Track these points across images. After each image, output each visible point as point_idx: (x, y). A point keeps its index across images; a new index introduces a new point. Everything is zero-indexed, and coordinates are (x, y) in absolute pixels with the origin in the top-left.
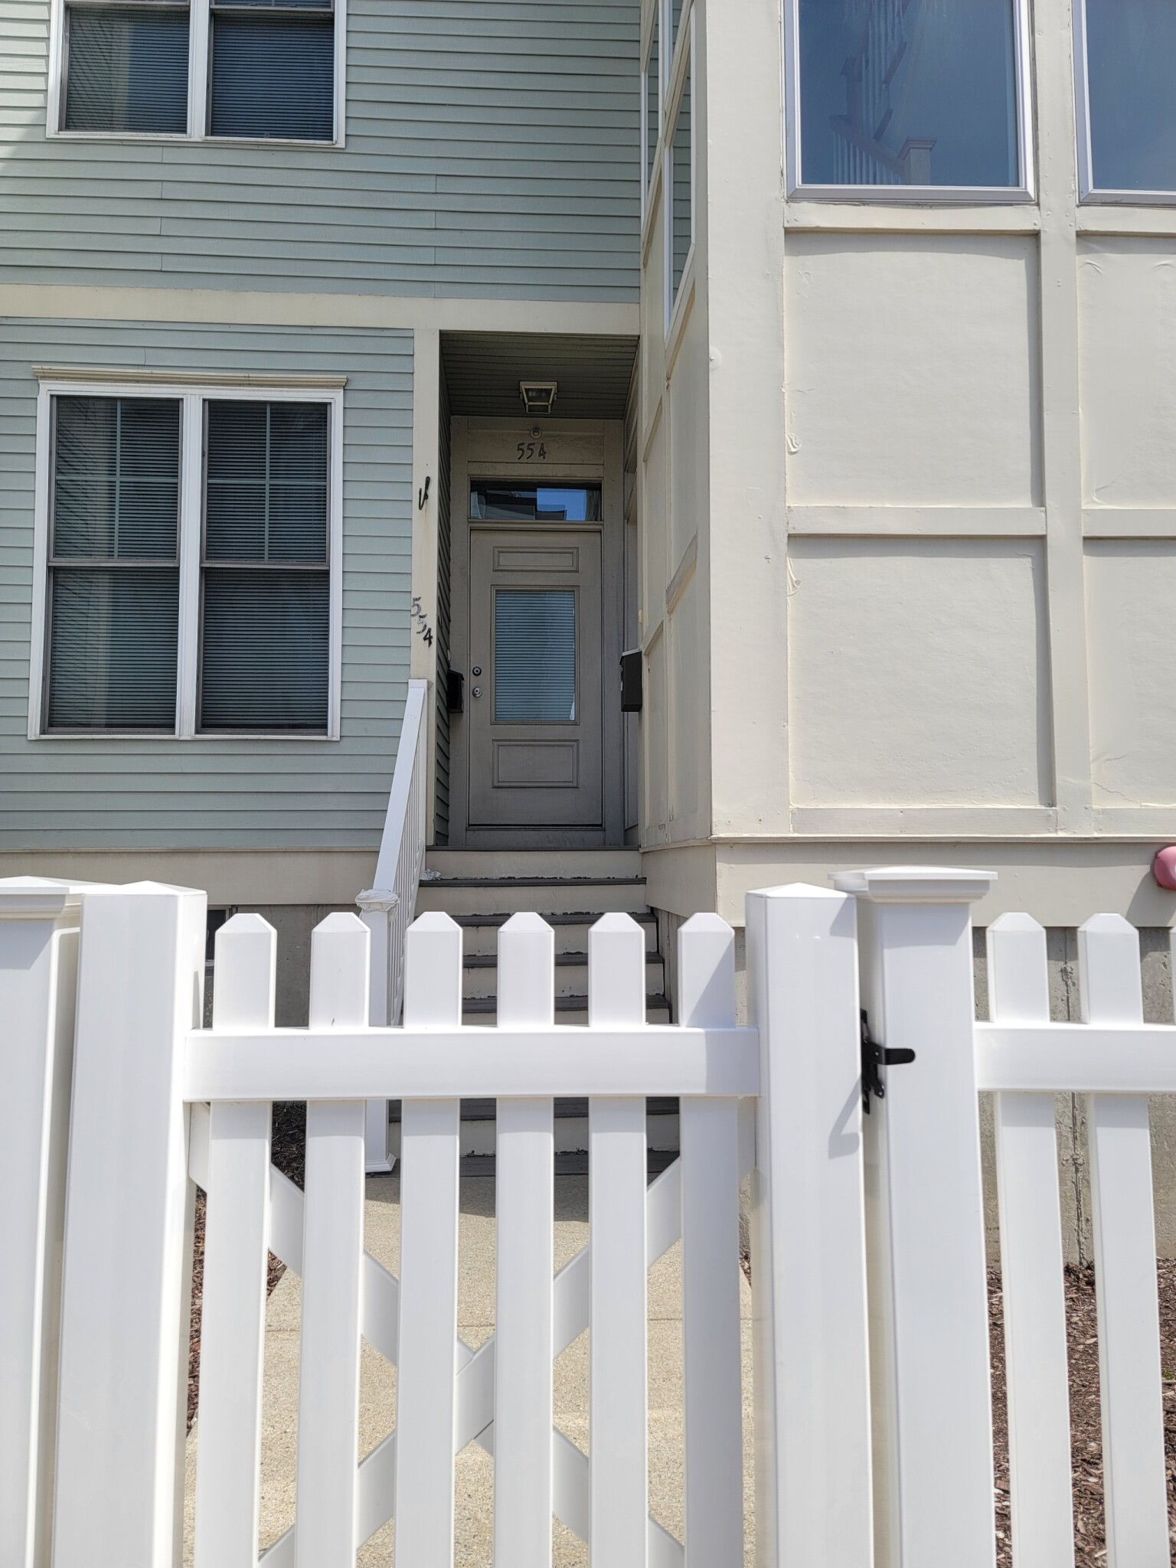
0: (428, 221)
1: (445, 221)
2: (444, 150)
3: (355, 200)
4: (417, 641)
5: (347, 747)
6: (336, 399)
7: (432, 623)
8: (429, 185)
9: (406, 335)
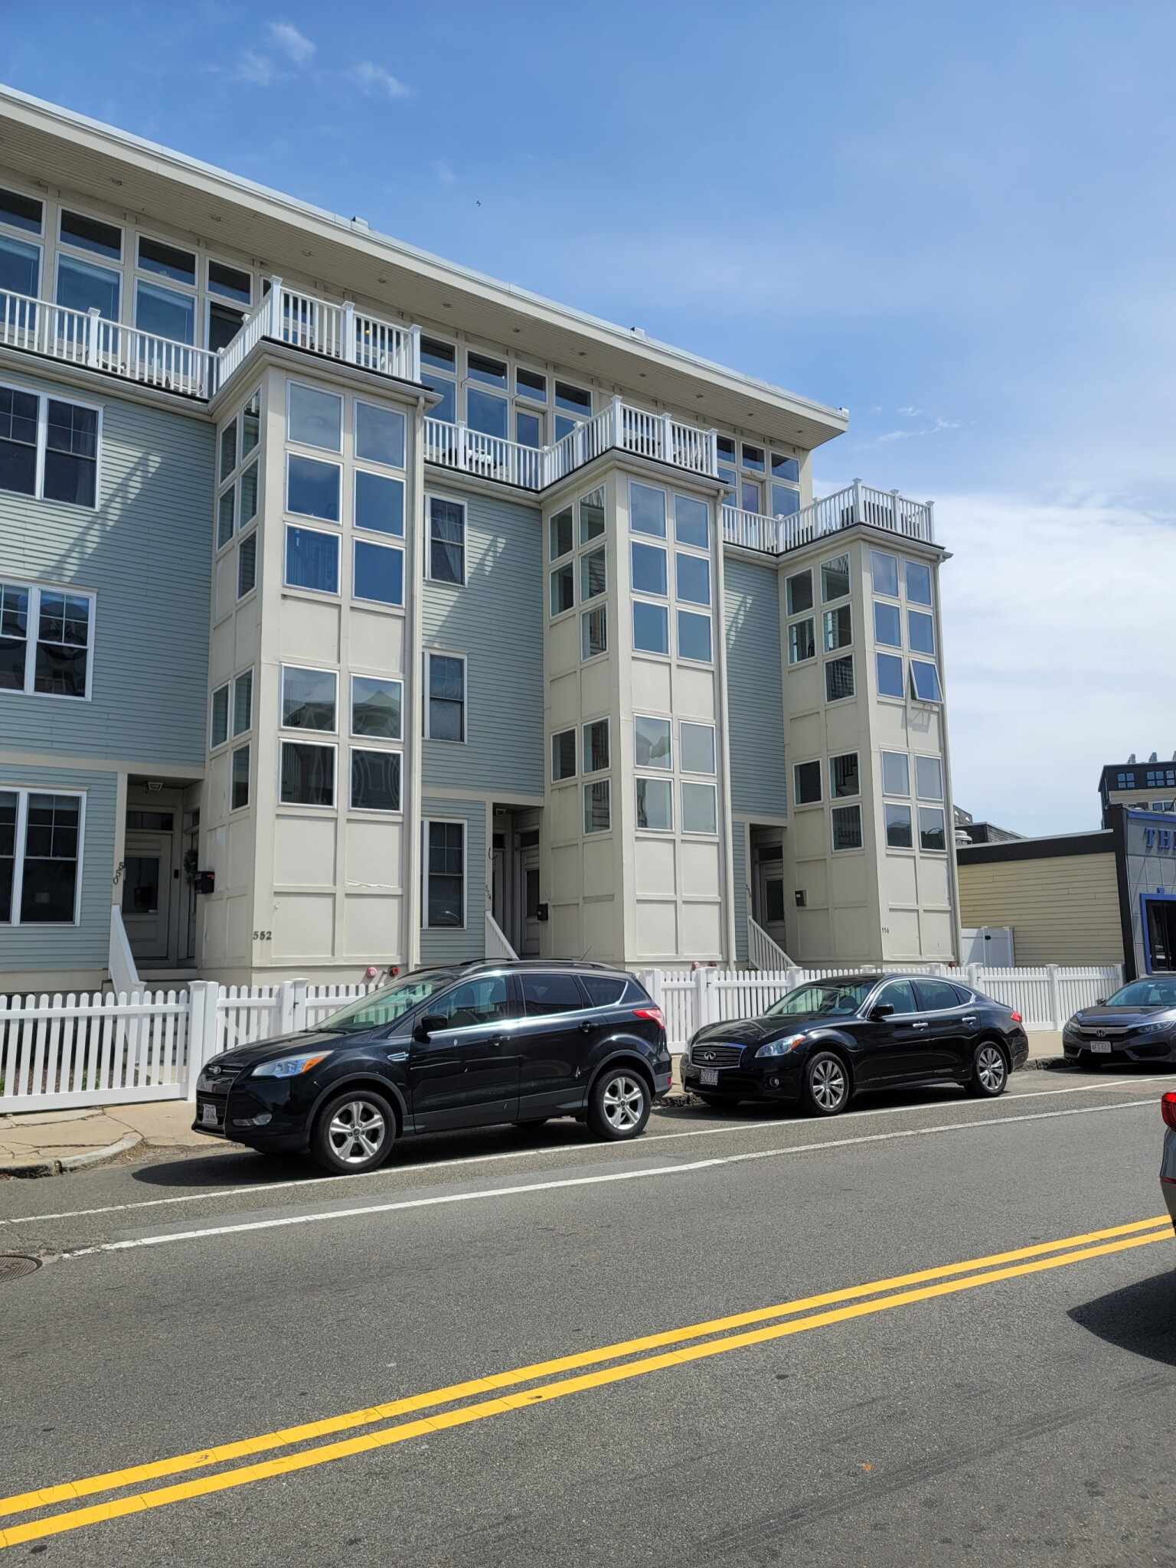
0: (489, 768)
1: (494, 768)
2: (494, 747)
3: (470, 760)
4: (487, 899)
5: (469, 932)
6: (465, 823)
7: (491, 893)
8: (489, 757)
9: (484, 804)
